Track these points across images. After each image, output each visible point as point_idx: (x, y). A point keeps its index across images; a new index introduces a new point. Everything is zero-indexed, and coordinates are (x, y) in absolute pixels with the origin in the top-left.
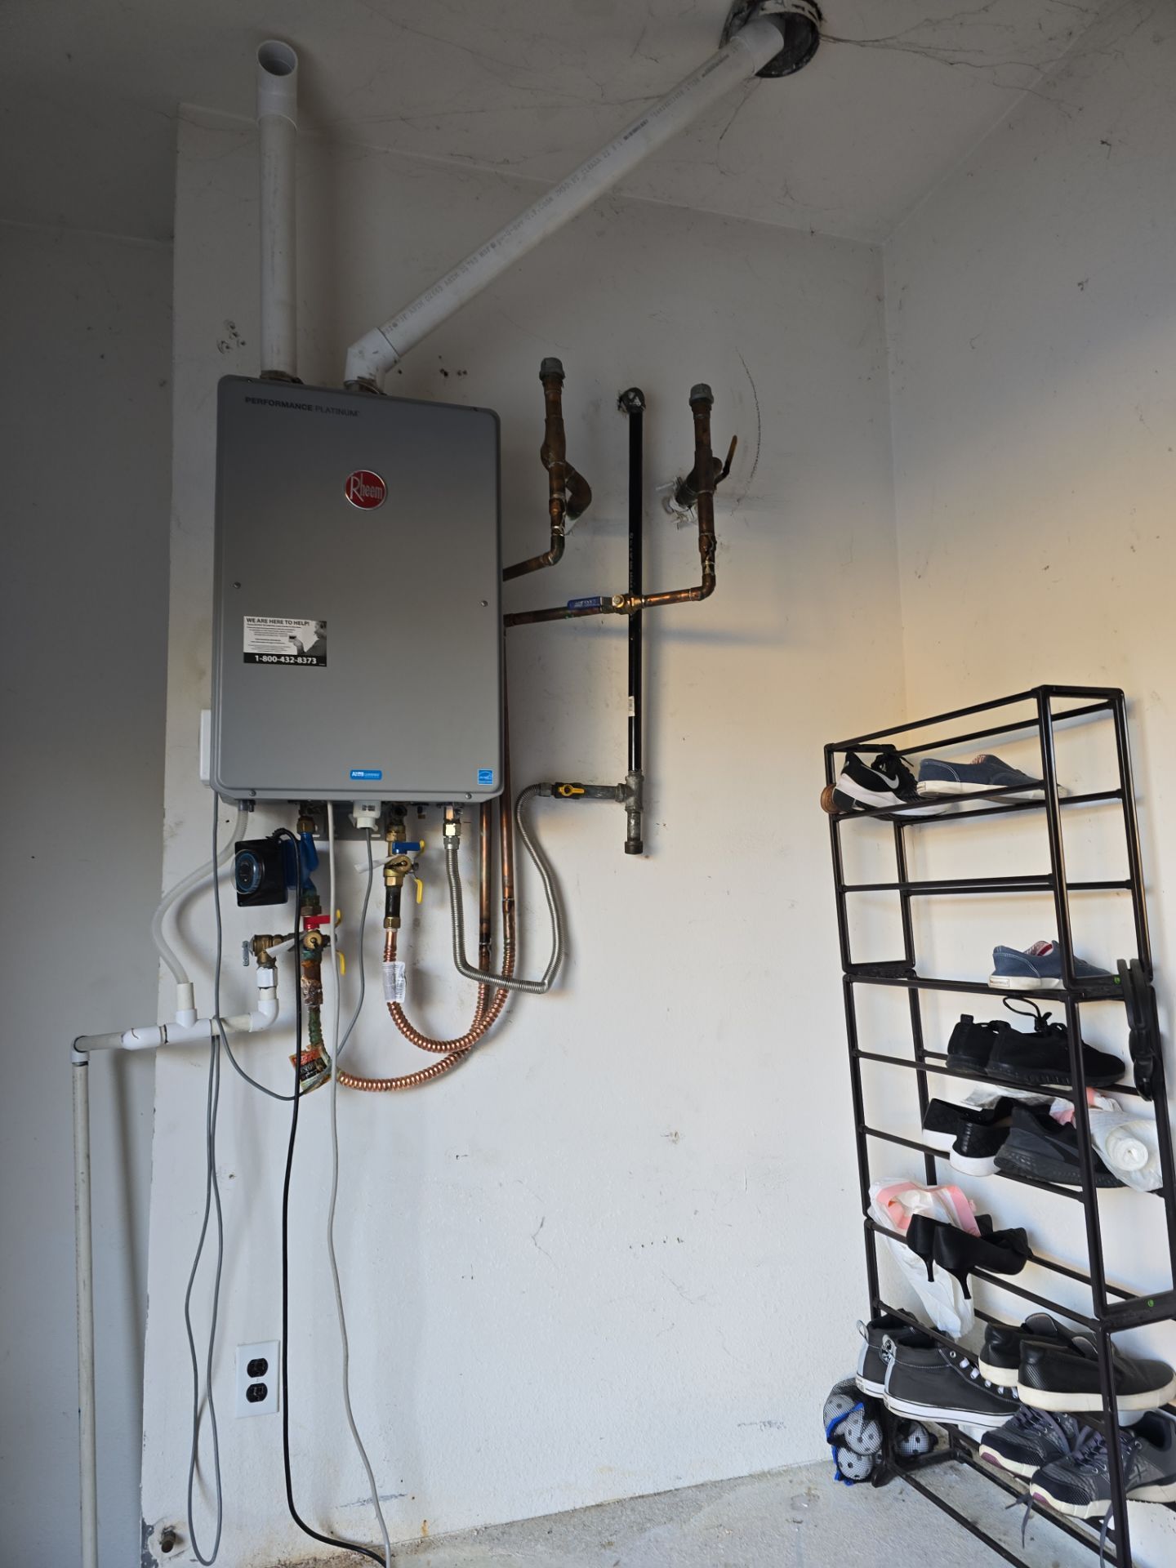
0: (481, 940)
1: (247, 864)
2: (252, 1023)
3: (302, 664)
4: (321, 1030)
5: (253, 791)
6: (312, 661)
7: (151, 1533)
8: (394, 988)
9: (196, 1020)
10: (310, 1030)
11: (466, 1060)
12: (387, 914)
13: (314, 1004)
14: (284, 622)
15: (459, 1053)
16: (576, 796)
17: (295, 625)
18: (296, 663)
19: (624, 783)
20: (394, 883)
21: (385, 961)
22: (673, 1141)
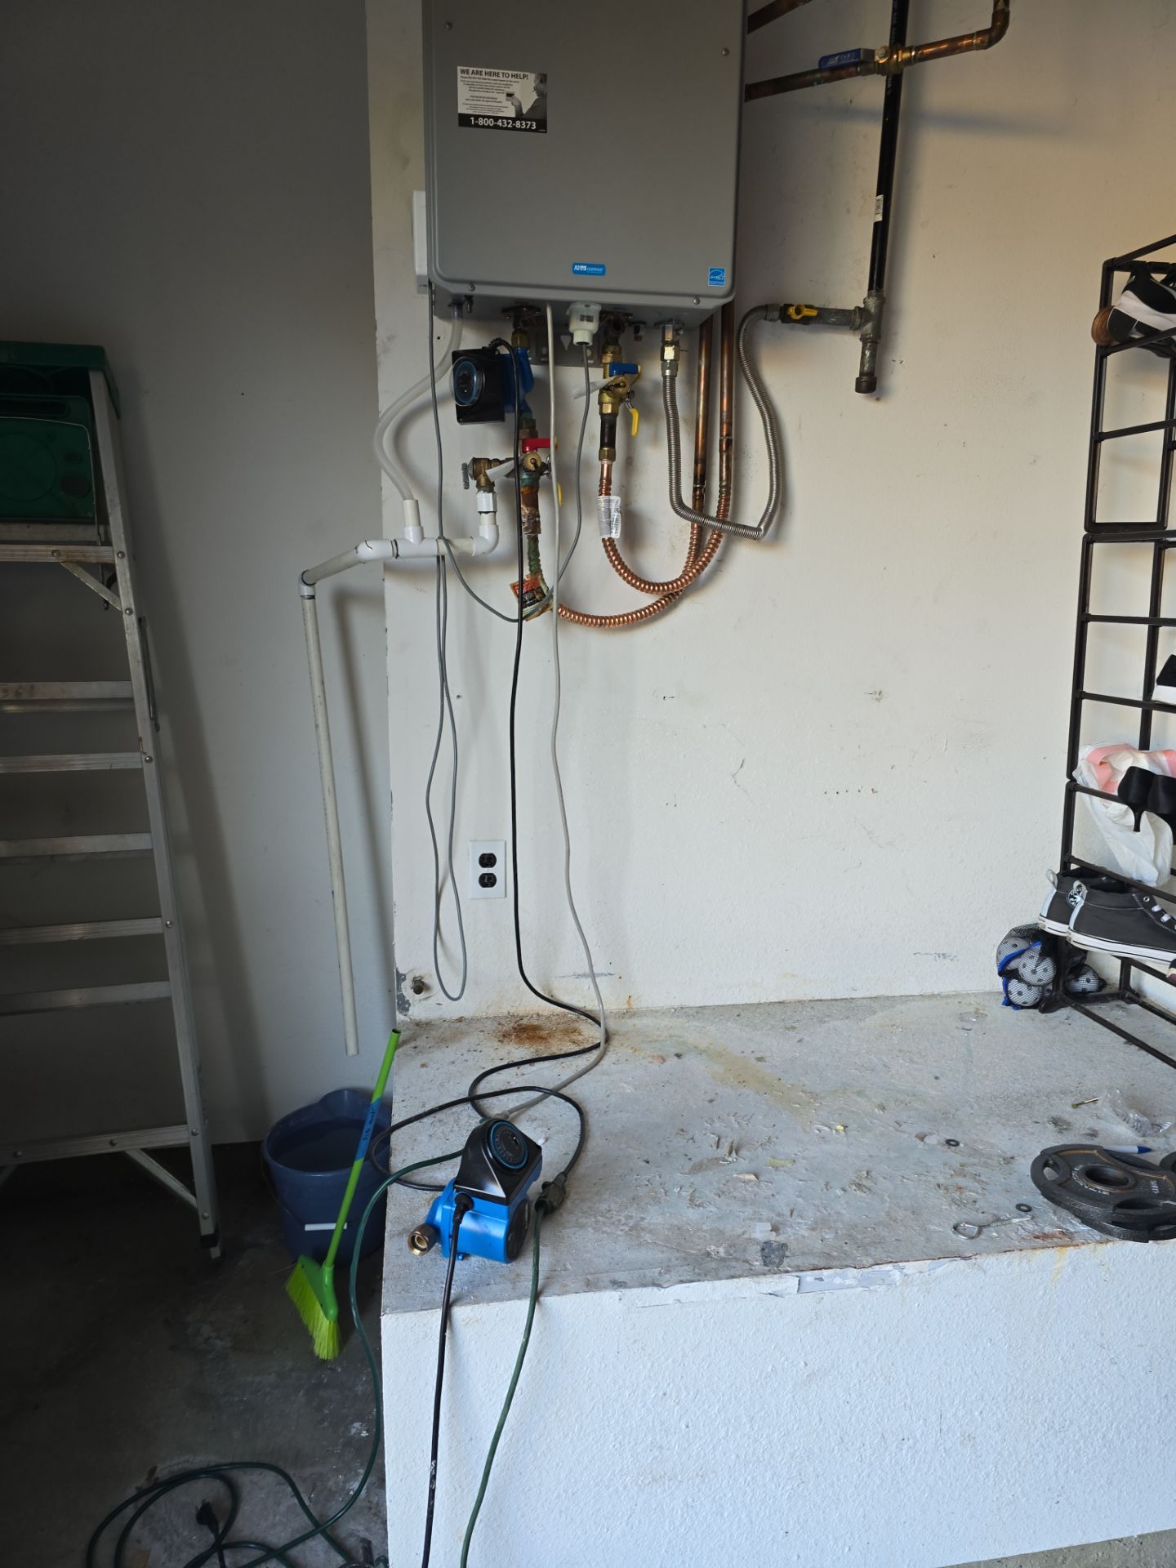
0: (695, 482)
1: (466, 372)
2: (475, 547)
3: (520, 130)
4: (539, 560)
5: (472, 284)
6: (531, 126)
7: (404, 980)
8: (610, 524)
9: (423, 538)
10: (530, 559)
11: (675, 606)
12: (602, 445)
13: (532, 532)
14: (501, 75)
15: (671, 596)
16: (806, 321)
17: (513, 79)
18: (514, 128)
19: (862, 306)
20: (609, 411)
21: (601, 495)
22: (877, 699)
